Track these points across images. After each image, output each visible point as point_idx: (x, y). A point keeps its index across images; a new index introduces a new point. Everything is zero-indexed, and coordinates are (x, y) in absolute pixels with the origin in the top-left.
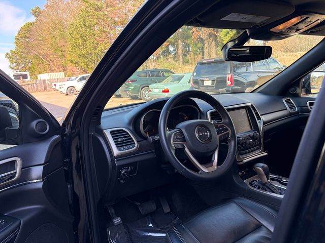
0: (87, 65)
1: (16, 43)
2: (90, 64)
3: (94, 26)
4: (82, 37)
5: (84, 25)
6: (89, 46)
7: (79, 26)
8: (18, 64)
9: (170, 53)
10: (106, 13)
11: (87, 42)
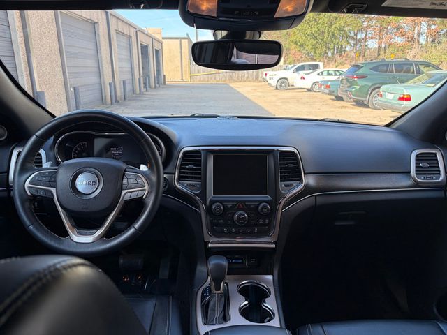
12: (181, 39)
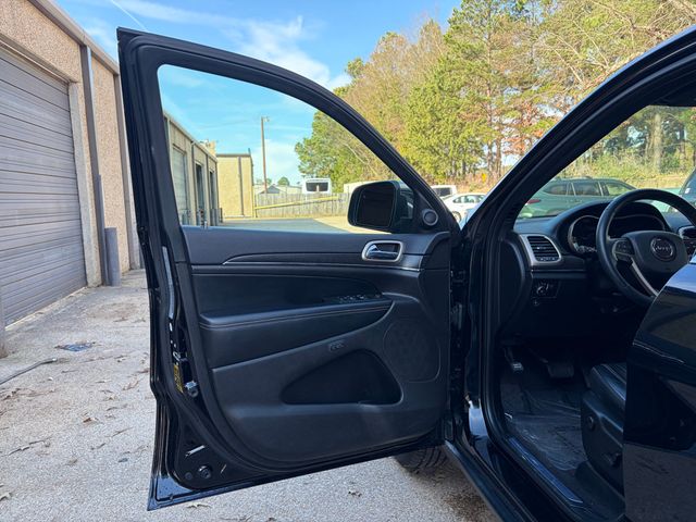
0: (436, 168)
1: (315, 126)
2: (443, 164)
3: (459, 89)
4: (432, 112)
5: (440, 88)
6: (446, 128)
7: (429, 91)
8: (314, 164)
9: (628, 143)
10: (488, 61)
11: (442, 122)
12: (241, 156)
